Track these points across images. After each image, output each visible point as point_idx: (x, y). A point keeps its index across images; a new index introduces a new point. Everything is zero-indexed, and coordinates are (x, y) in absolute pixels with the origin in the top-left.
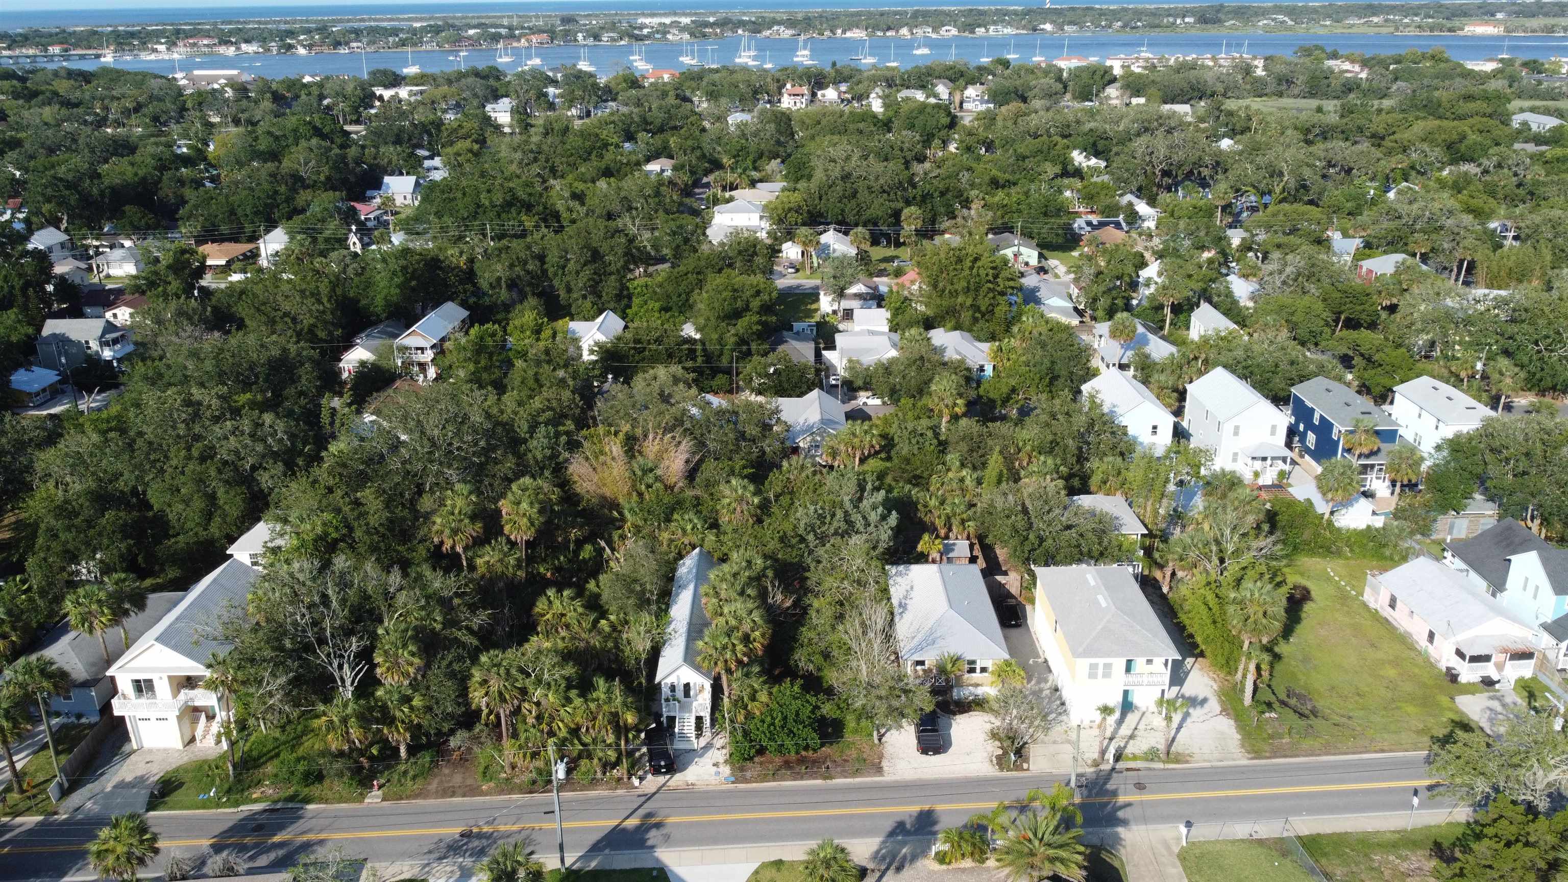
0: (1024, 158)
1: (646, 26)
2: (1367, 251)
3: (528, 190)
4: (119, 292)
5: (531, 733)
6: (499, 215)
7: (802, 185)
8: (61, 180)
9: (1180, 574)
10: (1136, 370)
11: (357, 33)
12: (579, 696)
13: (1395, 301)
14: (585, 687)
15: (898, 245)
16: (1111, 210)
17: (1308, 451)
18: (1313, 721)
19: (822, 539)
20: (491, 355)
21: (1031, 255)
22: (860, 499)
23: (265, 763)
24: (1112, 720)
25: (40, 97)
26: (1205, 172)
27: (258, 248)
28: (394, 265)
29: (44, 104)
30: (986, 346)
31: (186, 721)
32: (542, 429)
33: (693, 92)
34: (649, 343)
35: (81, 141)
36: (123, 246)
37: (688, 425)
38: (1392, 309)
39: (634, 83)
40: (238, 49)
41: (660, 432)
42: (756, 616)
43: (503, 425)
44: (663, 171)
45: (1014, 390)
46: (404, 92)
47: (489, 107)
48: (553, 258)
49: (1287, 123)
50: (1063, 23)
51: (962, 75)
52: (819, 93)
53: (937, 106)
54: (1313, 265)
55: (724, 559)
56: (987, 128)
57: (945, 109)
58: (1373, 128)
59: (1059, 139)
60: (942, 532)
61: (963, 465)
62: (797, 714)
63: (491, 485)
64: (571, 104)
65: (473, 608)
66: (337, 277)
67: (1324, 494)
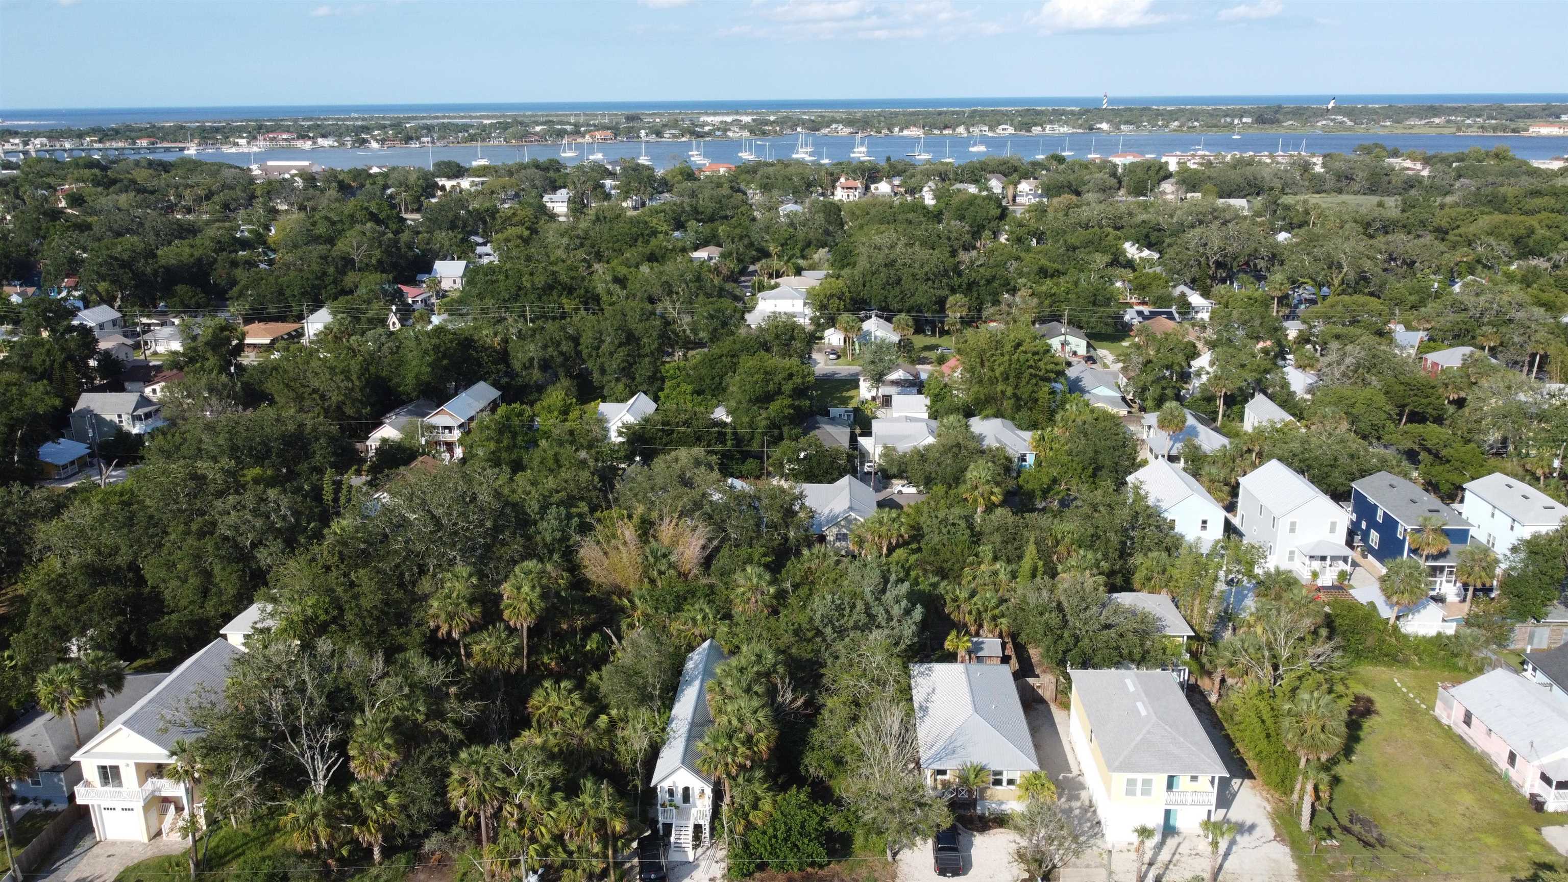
0: (1074, 249)
1: (708, 124)
2: (1432, 344)
3: (572, 274)
4: (158, 369)
5: (510, 838)
6: (540, 298)
7: (846, 272)
8: (116, 259)
9: (1230, 681)
10: (1186, 462)
11: (429, 129)
12: (565, 799)
13: (1463, 394)
14: (572, 790)
15: (943, 333)
16: (1163, 301)
17: (1371, 550)
18: (1380, 852)
19: (841, 633)
20: (514, 435)
21: (1079, 345)
22: (884, 591)
23: (229, 861)
24: (1151, 843)
25: (118, 185)
26: (1261, 264)
27: (303, 328)
28: (426, 344)
29: (121, 191)
30: (1028, 435)
31: (154, 814)
32: (553, 509)
33: (748, 183)
34: (677, 425)
35: (147, 225)
36: (173, 323)
37: (707, 508)
38: (1460, 403)
39: (689, 175)
40: (315, 143)
41: (676, 515)
42: (760, 715)
43: (514, 505)
44: (710, 258)
45: (1055, 481)
46: (465, 183)
47: (546, 198)
48: (587, 339)
49: (1346, 217)
50: (1120, 123)
51: (1015, 170)
52: (873, 187)
53: (989, 198)
54: (1374, 356)
55: (735, 651)
56: (1038, 220)
57: (996, 200)
58: (1437, 222)
59: (1110, 230)
60: (973, 629)
61: (996, 559)
62: (803, 827)
63: (496, 568)
64: (626, 196)
65: (462, 698)
66: (372, 355)
67: (1388, 597)
